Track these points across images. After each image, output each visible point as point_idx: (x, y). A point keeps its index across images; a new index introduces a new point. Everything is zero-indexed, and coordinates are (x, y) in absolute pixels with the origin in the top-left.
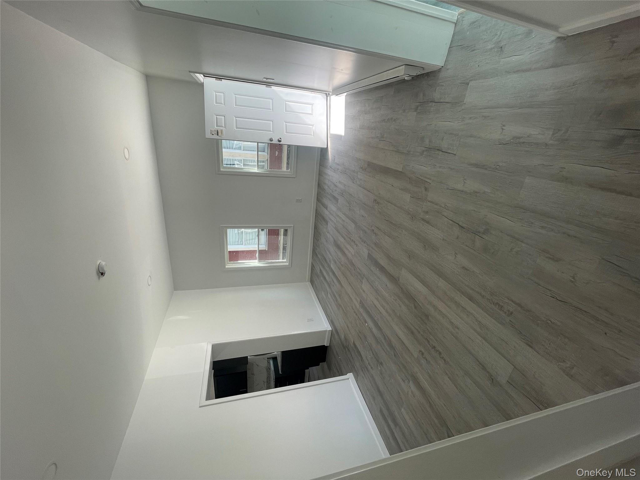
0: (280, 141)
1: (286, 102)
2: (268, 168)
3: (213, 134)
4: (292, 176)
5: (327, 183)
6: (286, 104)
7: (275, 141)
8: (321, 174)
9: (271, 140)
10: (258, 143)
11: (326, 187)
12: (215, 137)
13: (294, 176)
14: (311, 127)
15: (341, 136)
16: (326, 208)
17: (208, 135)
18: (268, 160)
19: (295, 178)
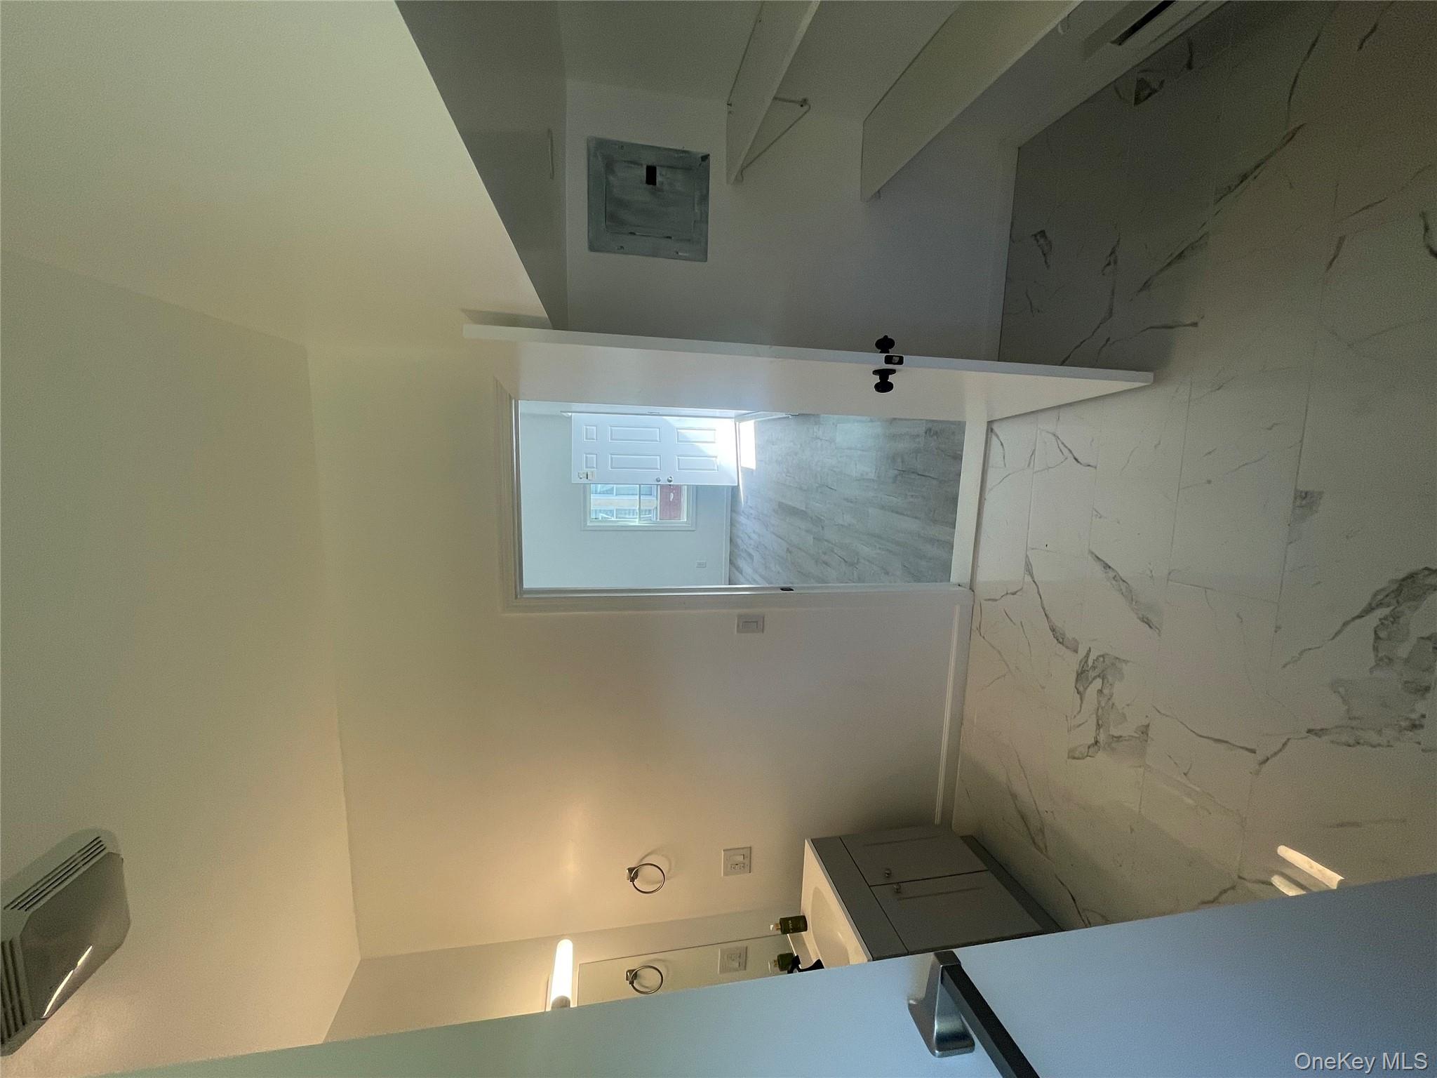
0: (670, 481)
1: (679, 431)
2: (657, 519)
3: (581, 478)
4: (690, 529)
5: (742, 535)
6: (678, 433)
7: (664, 482)
8: (733, 523)
9: (658, 480)
10: (640, 485)
11: (739, 542)
12: (584, 481)
13: (694, 529)
14: (714, 459)
15: (752, 470)
16: (741, 573)
17: (575, 480)
18: (657, 508)
19: (693, 531)
